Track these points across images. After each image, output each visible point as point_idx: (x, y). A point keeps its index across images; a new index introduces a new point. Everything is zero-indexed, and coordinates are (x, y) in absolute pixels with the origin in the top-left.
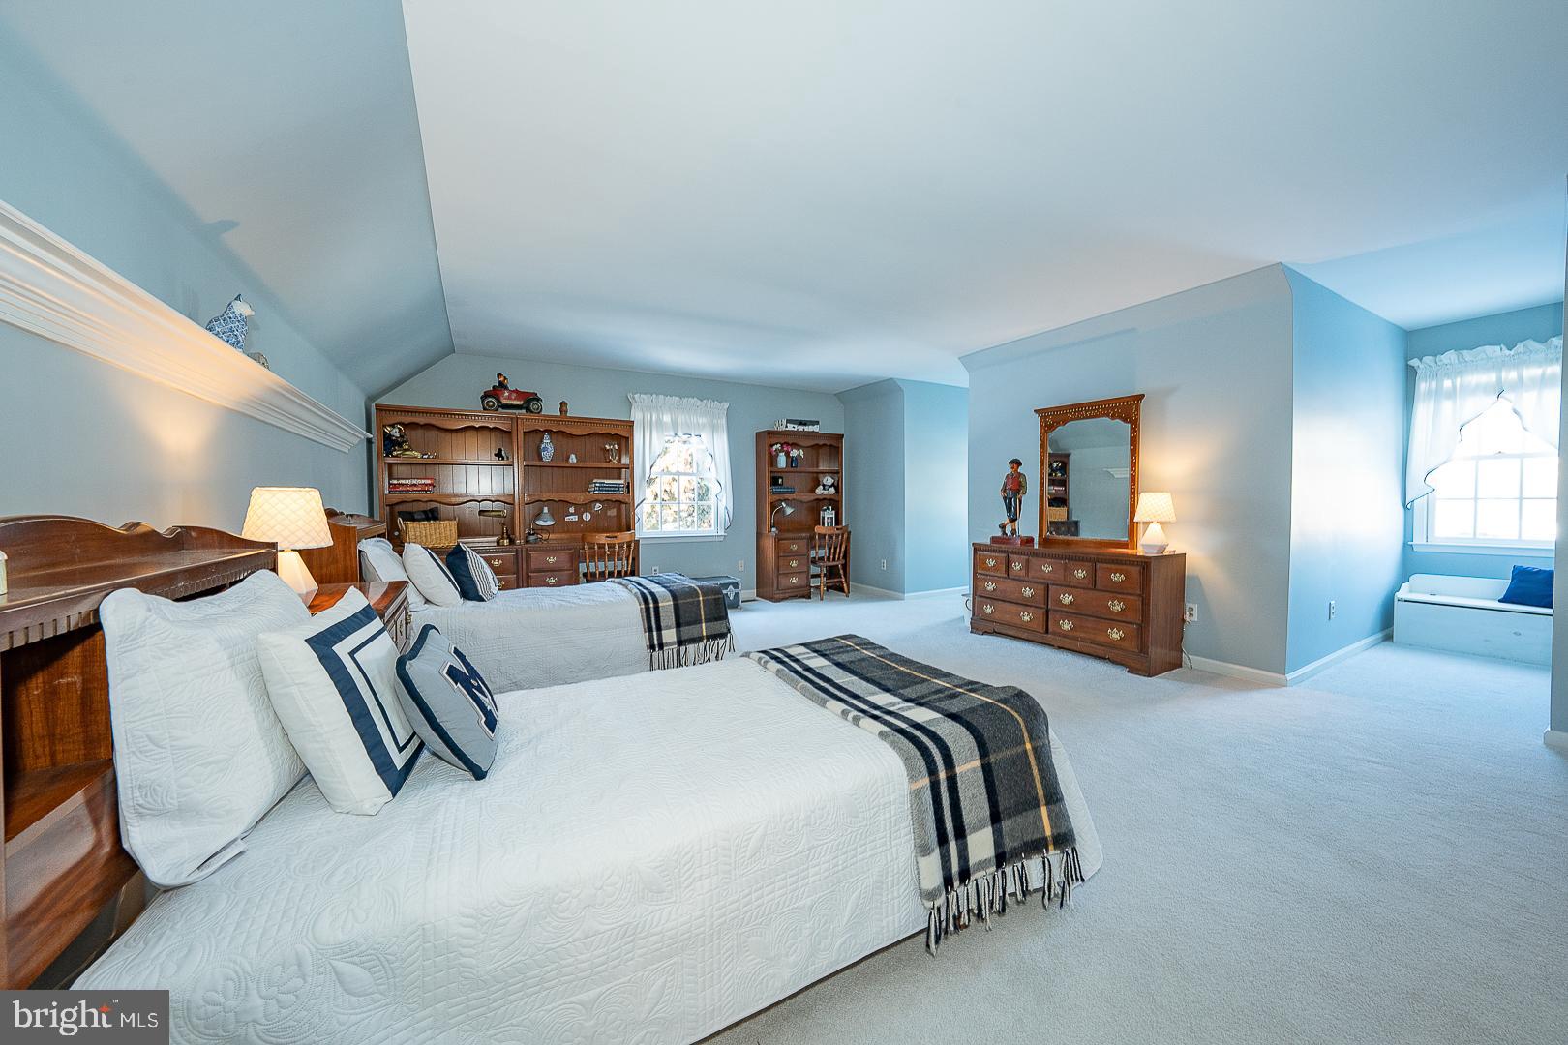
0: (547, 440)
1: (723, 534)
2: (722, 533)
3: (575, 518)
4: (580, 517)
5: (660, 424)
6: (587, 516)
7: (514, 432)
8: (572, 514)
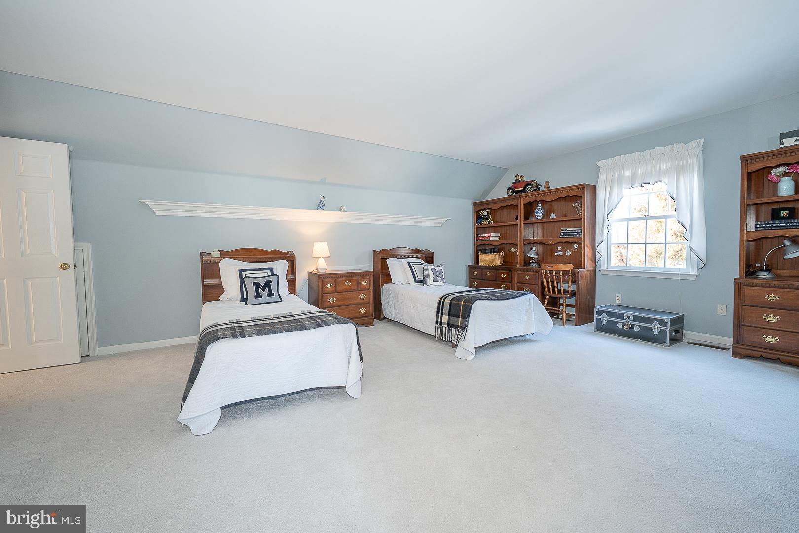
0: (539, 206)
1: (696, 274)
2: (694, 273)
3: (561, 254)
4: (564, 253)
5: (620, 181)
6: (568, 253)
7: (519, 206)
8: (559, 251)
